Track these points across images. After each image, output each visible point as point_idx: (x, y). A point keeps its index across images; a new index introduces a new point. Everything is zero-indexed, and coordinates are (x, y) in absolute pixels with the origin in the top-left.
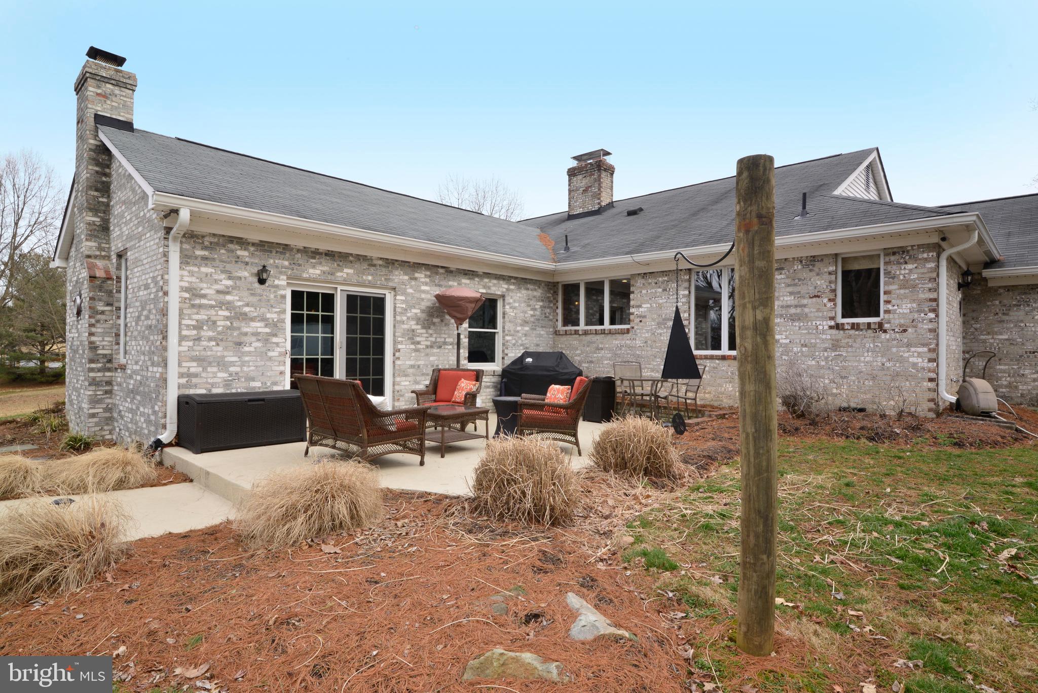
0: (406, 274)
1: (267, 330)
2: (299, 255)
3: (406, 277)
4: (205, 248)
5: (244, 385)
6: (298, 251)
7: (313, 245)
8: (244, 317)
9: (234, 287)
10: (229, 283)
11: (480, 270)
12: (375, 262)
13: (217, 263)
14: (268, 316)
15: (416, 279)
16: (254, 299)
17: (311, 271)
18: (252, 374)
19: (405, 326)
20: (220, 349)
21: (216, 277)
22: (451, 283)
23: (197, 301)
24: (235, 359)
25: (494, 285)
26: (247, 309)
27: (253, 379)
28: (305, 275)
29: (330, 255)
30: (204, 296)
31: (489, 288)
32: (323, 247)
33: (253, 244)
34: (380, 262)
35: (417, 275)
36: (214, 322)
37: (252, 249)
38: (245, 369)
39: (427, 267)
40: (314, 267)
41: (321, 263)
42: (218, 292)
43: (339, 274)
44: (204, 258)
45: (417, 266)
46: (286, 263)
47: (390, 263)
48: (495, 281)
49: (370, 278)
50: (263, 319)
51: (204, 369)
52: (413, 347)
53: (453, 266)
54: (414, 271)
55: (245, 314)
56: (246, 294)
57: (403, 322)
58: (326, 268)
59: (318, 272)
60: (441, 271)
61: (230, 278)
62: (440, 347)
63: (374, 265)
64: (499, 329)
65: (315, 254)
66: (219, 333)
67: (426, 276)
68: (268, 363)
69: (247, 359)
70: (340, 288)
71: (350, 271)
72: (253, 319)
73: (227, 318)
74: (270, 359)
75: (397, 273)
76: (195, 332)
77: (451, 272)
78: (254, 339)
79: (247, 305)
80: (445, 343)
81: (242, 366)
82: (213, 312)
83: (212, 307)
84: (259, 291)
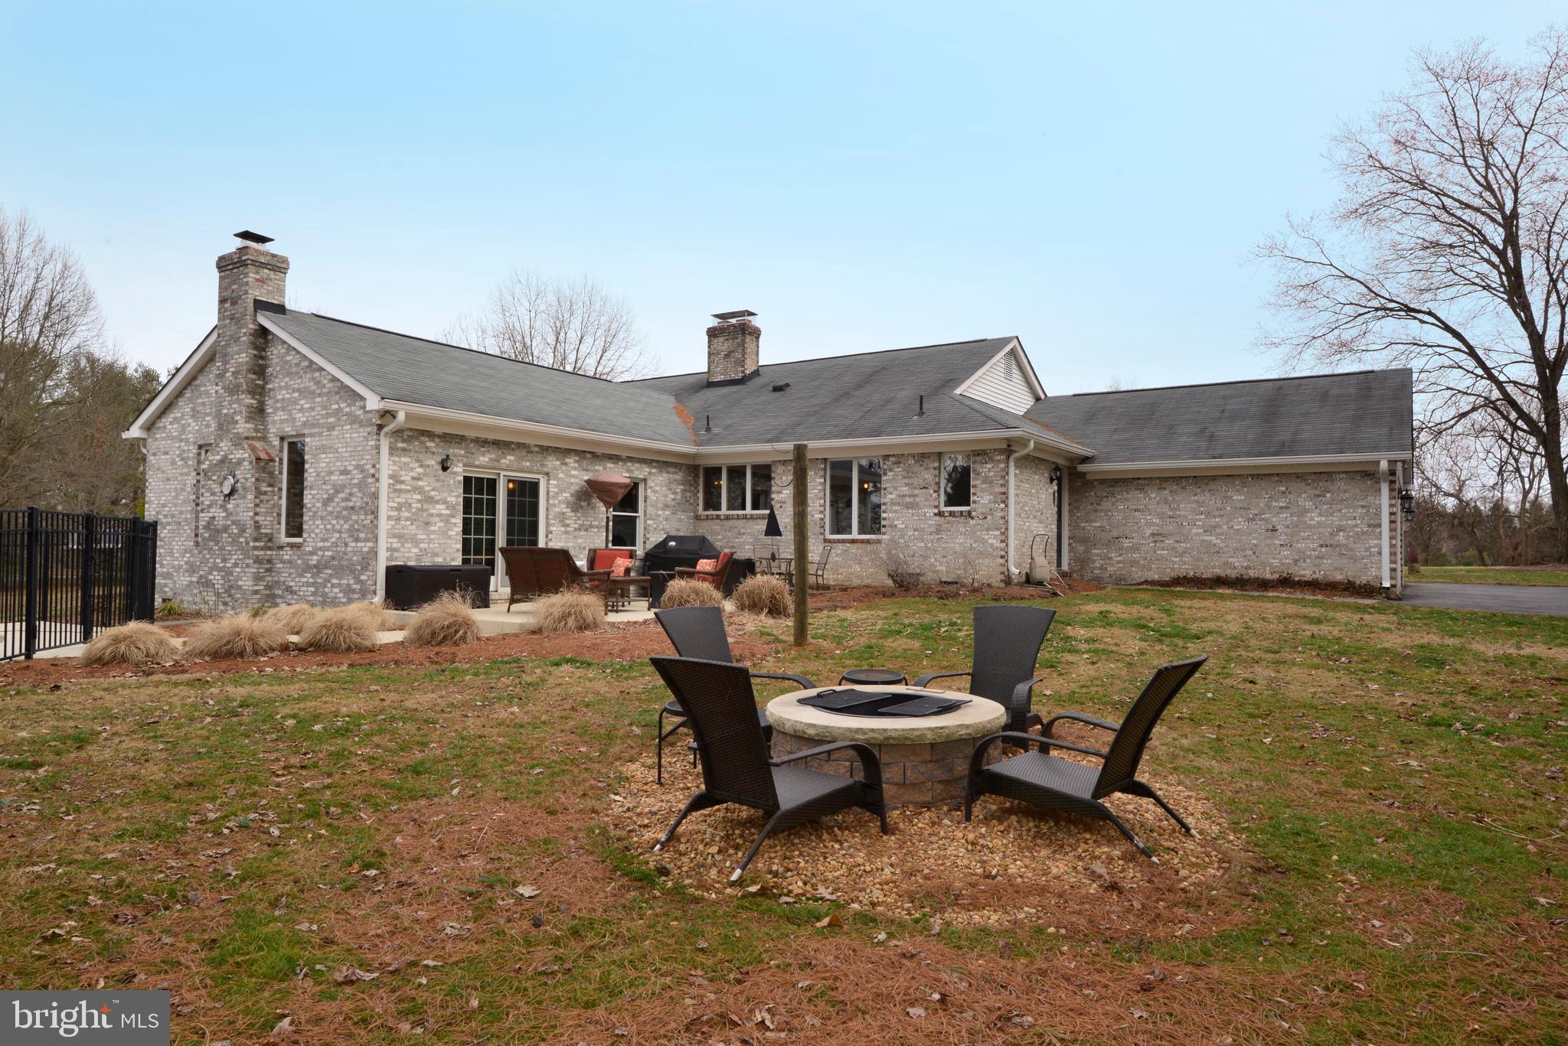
0: (557, 460)
1: (448, 512)
2: (472, 445)
3: (558, 463)
4: (404, 441)
5: (430, 560)
6: (472, 441)
7: (483, 435)
8: (430, 500)
9: (425, 474)
10: (420, 470)
11: (624, 454)
12: (533, 449)
13: (412, 454)
14: (449, 499)
15: (566, 464)
16: (438, 485)
17: (481, 458)
18: (436, 550)
19: (557, 510)
20: (414, 527)
21: (411, 465)
22: (597, 467)
23: (398, 487)
24: (424, 537)
25: (637, 469)
26: (433, 493)
27: (437, 555)
28: (477, 463)
29: (497, 444)
30: (403, 482)
31: (632, 471)
32: (491, 437)
33: (439, 436)
34: (537, 449)
35: (567, 460)
36: (410, 505)
37: (437, 440)
38: (431, 546)
39: (576, 452)
40: (483, 455)
41: (489, 451)
42: (413, 478)
43: (503, 461)
44: (404, 450)
45: (567, 452)
46: (463, 452)
47: (545, 450)
48: (637, 465)
49: (528, 464)
50: (445, 502)
51: (403, 545)
52: (563, 529)
53: (599, 451)
54: (565, 457)
55: (432, 498)
56: (432, 480)
57: (554, 506)
58: (492, 456)
59: (487, 459)
60: (588, 456)
61: (421, 466)
62: (587, 530)
63: (532, 452)
64: (641, 513)
65: (483, 443)
66: (413, 514)
67: (575, 461)
68: (449, 541)
69: (432, 537)
70: (503, 473)
71: (512, 458)
72: (437, 502)
73: (419, 501)
74: (450, 537)
75: (550, 458)
76: (396, 513)
77: (598, 456)
78: (438, 519)
79: (434, 490)
80: (591, 526)
81: (429, 543)
82: (409, 496)
83: (408, 491)
84: (442, 477)
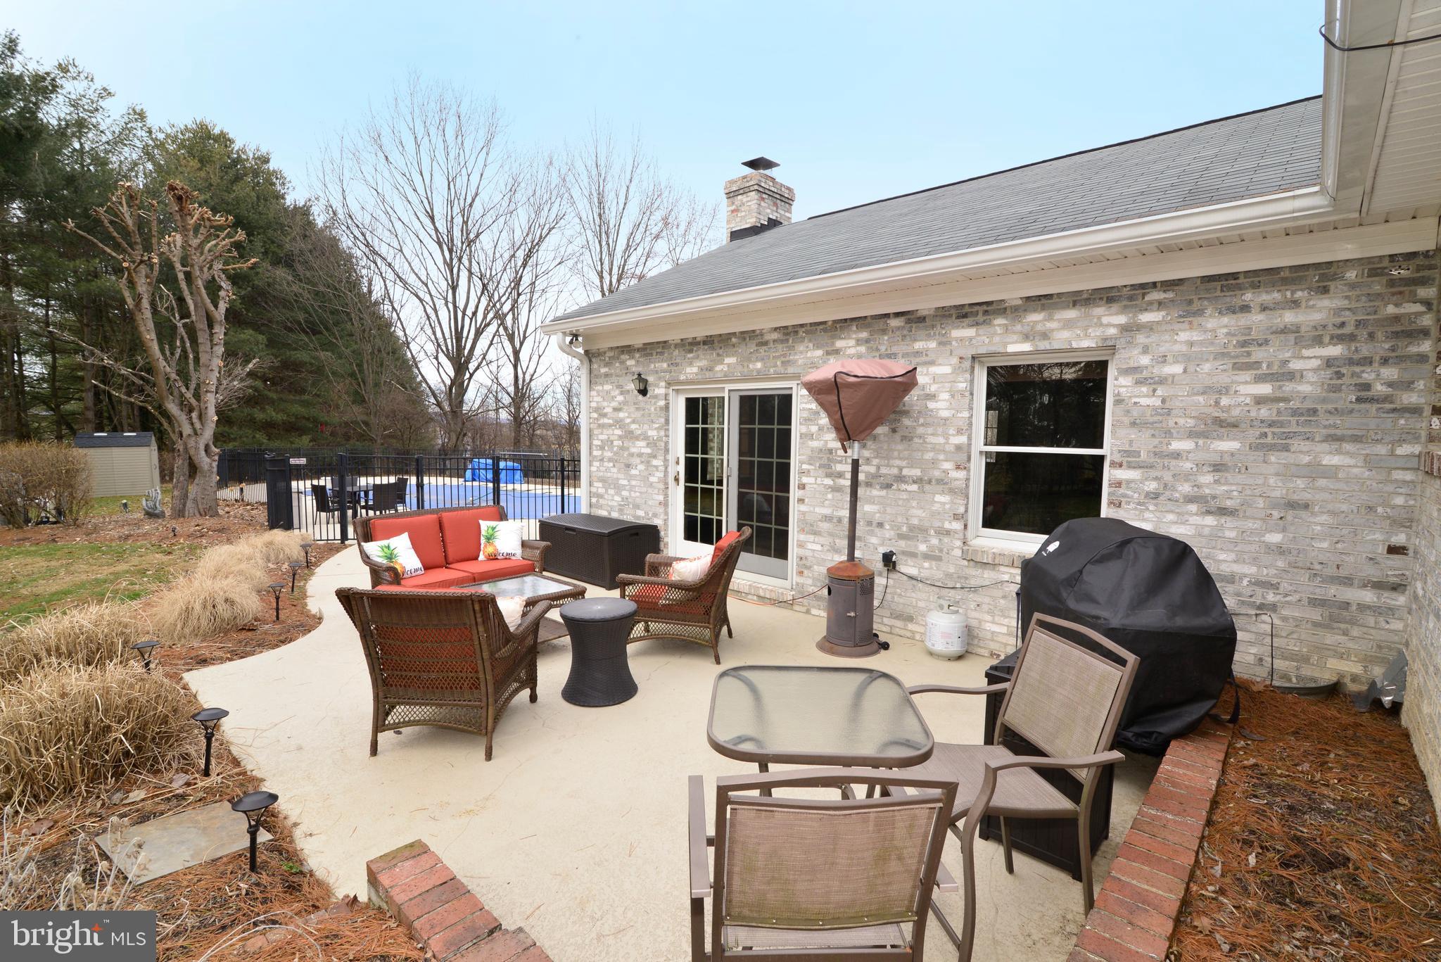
0: (818, 347)
1: (648, 451)
2: (676, 352)
3: (819, 353)
4: (607, 365)
5: (632, 512)
6: (676, 346)
7: (690, 334)
8: (629, 435)
9: (625, 403)
10: (620, 398)
11: (1012, 294)
12: (767, 337)
13: (614, 379)
14: (650, 433)
15: (837, 352)
16: (638, 415)
17: (689, 370)
18: (638, 501)
19: (815, 444)
20: (615, 470)
21: (613, 394)
22: (918, 345)
23: (601, 421)
24: (625, 482)
25: (1068, 325)
26: (633, 426)
27: (637, 507)
28: (682, 377)
29: (709, 342)
30: (605, 415)
31: (1045, 336)
32: (701, 332)
33: (638, 350)
34: (775, 336)
35: (839, 344)
36: (612, 442)
37: (637, 355)
38: (633, 494)
39: (860, 321)
40: (691, 364)
41: (697, 357)
42: (615, 409)
43: (718, 368)
44: (606, 375)
45: (843, 325)
46: (665, 365)
47: (790, 333)
48: (1071, 314)
49: (759, 365)
50: (646, 438)
51: (606, 491)
52: (829, 482)
53: (925, 305)
54: (835, 337)
55: (631, 432)
56: (632, 409)
57: (811, 436)
58: (703, 363)
59: (695, 370)
60: (894, 323)
61: (622, 393)
62: (889, 486)
63: (766, 343)
64: (1109, 448)
65: (691, 345)
66: (616, 453)
67: (859, 342)
68: (650, 490)
69: (634, 483)
70: (728, 387)
71: (730, 360)
72: (637, 438)
73: (620, 437)
74: (651, 485)
75: (801, 348)
76: (600, 452)
77: (922, 319)
78: (638, 460)
79: (633, 422)
80: (900, 479)
81: (630, 491)
82: (610, 432)
83: (610, 426)
84: (642, 405)
